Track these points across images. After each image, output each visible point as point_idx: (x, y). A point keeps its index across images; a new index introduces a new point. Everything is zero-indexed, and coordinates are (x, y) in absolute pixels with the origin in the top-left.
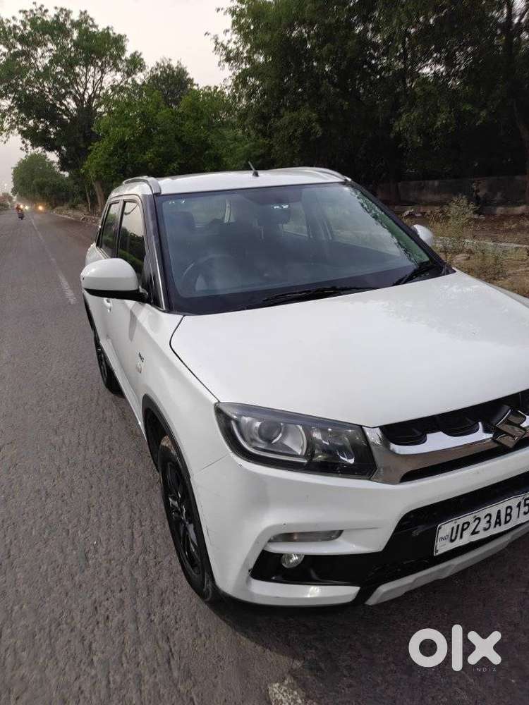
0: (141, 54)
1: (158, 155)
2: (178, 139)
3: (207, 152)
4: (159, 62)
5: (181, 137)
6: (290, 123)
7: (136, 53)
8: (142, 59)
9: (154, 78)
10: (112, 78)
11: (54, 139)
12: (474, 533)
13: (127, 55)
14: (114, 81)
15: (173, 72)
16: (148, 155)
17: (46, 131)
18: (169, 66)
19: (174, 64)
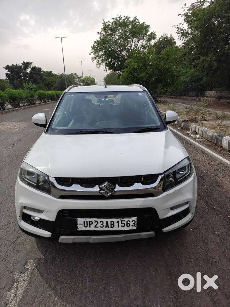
0: (155, 32)
1: (147, 74)
2: (157, 68)
3: (169, 73)
4: (163, 35)
5: (158, 67)
6: (203, 62)
7: (153, 32)
8: (155, 35)
9: (159, 42)
10: (142, 42)
11: (116, 67)
12: (96, 227)
13: (149, 33)
14: (143, 44)
15: (168, 39)
16: (143, 74)
17: (114, 63)
18: (167, 37)
19: (169, 36)
